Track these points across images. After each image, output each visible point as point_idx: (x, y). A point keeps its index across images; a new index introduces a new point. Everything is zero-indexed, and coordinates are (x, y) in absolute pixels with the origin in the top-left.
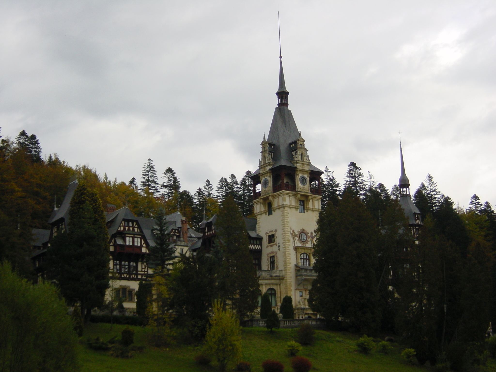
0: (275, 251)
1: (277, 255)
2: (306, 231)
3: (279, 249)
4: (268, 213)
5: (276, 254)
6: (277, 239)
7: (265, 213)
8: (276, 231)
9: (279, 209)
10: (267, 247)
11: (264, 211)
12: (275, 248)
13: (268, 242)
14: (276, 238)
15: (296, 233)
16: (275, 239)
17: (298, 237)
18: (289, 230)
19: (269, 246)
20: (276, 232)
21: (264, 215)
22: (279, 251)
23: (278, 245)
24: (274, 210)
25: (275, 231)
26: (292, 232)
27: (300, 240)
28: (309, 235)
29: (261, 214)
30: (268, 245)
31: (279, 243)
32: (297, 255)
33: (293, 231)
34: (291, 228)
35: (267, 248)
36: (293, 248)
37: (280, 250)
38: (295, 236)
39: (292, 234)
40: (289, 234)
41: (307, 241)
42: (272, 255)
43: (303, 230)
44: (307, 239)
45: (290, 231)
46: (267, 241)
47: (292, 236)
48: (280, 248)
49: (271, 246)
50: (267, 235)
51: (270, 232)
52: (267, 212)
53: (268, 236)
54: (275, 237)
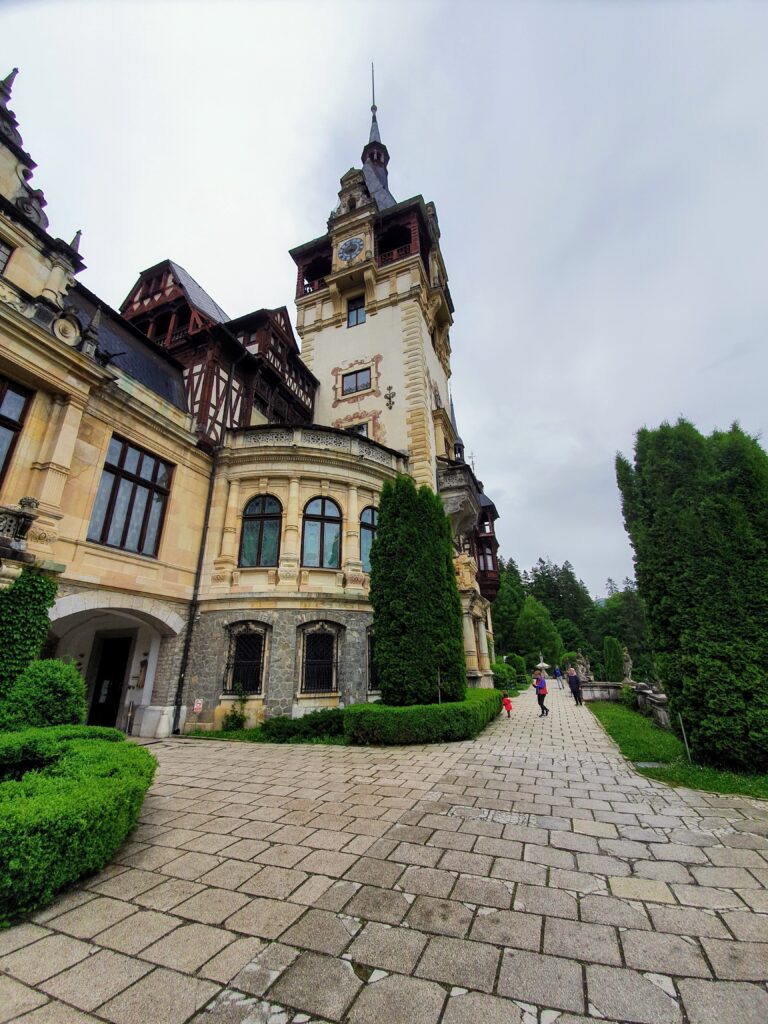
0: (369, 410)
1: (379, 420)
3: (390, 406)
4: (345, 324)
5: (375, 418)
6: (380, 380)
7: (337, 323)
8: (378, 359)
9: (394, 304)
10: (338, 401)
11: (335, 316)
12: (369, 404)
13: (340, 391)
14: (379, 374)
16: (373, 381)
19: (344, 400)
20: (377, 363)
21: (331, 331)
22: (390, 408)
23: (384, 392)
24: (373, 311)
25: (373, 360)
29: (318, 329)
30: (340, 397)
31: (390, 388)
35: (334, 406)
37: (393, 406)
42: (356, 422)
46: (335, 389)
48: (392, 400)
49: (355, 399)
50: (337, 376)
51: (351, 365)
52: (344, 320)
53: (340, 378)
54: (374, 375)
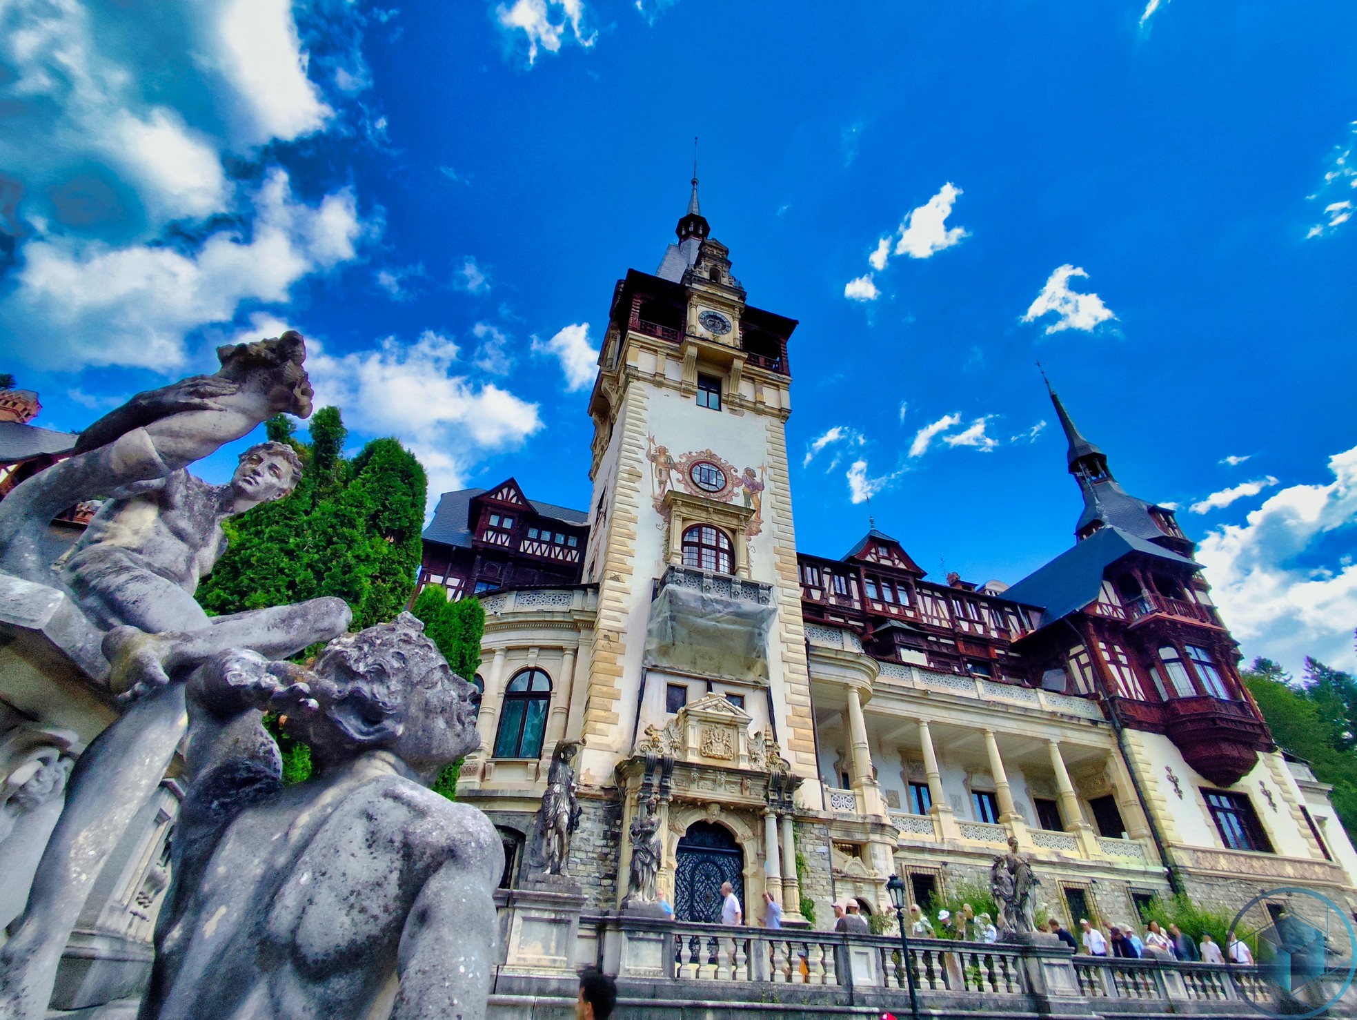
0: (598, 538)
2: (723, 461)
5: (599, 546)
9: (622, 399)
10: (592, 542)
12: (600, 529)
13: (594, 527)
15: (676, 460)
17: (682, 473)
18: (643, 442)
19: (594, 537)
22: (604, 525)
23: (605, 510)
25: (608, 475)
26: (653, 452)
27: (692, 484)
28: (740, 474)
32: (668, 531)
33: (662, 451)
34: (651, 440)
35: (591, 548)
36: (652, 503)
37: (606, 521)
38: (670, 465)
39: (654, 459)
40: (641, 455)
41: (725, 492)
43: (712, 456)
44: (729, 487)
45: (647, 447)
47: (654, 464)
48: (607, 513)
49: (597, 530)
51: (601, 491)
52: (607, 442)
53: (597, 510)
